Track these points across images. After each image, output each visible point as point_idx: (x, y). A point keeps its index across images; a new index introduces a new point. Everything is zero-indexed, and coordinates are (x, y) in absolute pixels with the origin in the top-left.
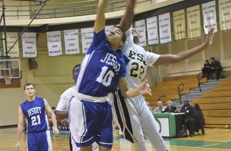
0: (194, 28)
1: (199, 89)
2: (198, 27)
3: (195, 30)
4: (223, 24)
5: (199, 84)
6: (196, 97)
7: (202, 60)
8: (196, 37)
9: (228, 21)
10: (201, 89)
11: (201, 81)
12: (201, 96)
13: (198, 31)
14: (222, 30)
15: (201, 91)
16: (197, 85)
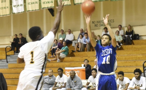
0: (3, 6)
1: (6, 60)
2: (7, 6)
3: (5, 8)
4: (29, 5)
5: (7, 56)
6: (3, 67)
7: (11, 36)
8: (5, 14)
9: (33, 3)
10: (8, 60)
11: (8, 54)
12: (7, 67)
13: (7, 9)
14: (27, 10)
15: (7, 62)
16: (4, 57)
